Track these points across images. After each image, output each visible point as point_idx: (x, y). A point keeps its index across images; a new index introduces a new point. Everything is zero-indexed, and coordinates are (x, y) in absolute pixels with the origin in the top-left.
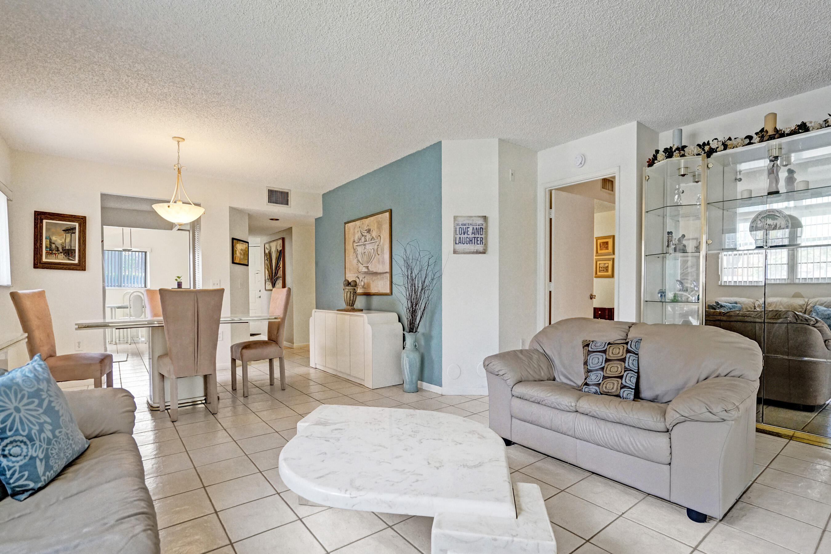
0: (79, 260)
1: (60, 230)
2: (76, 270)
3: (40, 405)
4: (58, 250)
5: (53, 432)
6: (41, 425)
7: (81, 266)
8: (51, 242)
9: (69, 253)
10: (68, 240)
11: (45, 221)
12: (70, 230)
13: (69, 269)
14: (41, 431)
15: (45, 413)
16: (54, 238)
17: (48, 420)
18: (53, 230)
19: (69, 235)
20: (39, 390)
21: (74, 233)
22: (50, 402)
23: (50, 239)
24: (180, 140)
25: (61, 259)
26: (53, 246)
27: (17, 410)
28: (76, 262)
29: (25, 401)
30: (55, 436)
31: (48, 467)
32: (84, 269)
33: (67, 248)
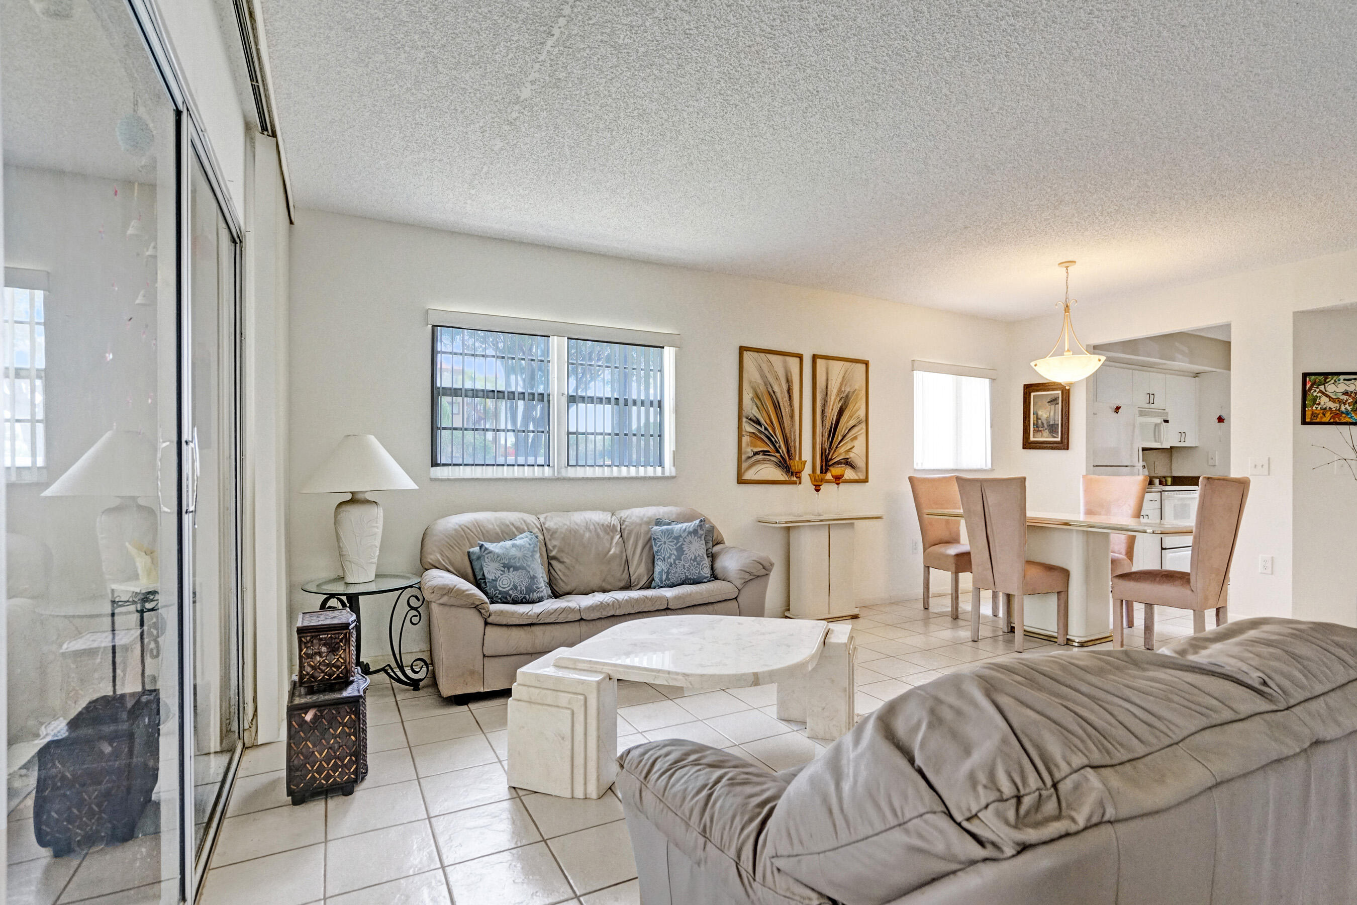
0: (1062, 438)
1: (1045, 402)
2: (1058, 449)
3: (676, 544)
4: (1043, 427)
5: (675, 561)
6: (671, 555)
7: (1064, 445)
8: (1038, 418)
9: (1052, 428)
10: (1052, 414)
11: (1032, 394)
12: (1053, 401)
13: (1052, 448)
14: (669, 558)
15: (676, 549)
16: (1040, 413)
17: (676, 553)
18: (1040, 403)
19: (1053, 406)
20: (680, 536)
21: (1058, 404)
22: (682, 544)
23: (1037, 414)
24: (1068, 264)
25: (1045, 437)
26: (1040, 421)
27: (665, 543)
28: (1059, 439)
29: (670, 540)
30: (675, 563)
31: (667, 579)
32: (1067, 448)
33: (1052, 423)
